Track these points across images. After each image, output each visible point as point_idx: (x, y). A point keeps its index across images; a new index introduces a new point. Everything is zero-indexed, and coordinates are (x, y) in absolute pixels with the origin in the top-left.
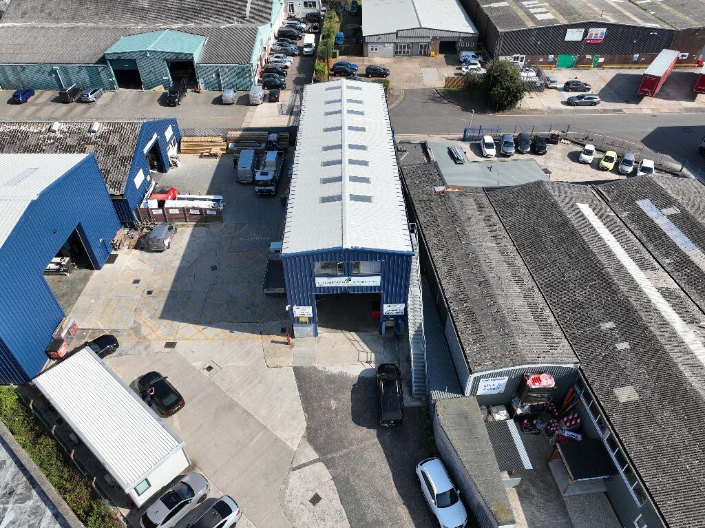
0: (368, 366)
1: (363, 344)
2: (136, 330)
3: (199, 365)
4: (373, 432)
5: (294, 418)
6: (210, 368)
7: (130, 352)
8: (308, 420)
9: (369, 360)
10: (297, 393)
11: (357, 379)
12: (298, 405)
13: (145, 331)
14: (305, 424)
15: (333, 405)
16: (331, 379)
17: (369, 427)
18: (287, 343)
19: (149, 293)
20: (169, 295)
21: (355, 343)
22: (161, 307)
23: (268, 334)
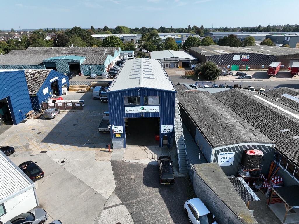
0: (153, 160)
1: (150, 151)
2: (27, 147)
3: (57, 160)
4: (157, 189)
5: (108, 183)
6: (63, 162)
7: (20, 155)
8: (117, 184)
9: (154, 157)
10: (112, 172)
11: (147, 166)
12: (112, 177)
13: (31, 147)
14: (115, 186)
15: (133, 177)
16: (132, 166)
17: (154, 187)
18: (108, 151)
19: (39, 133)
20: (49, 134)
21: (146, 150)
22: (43, 138)
23: (99, 148)
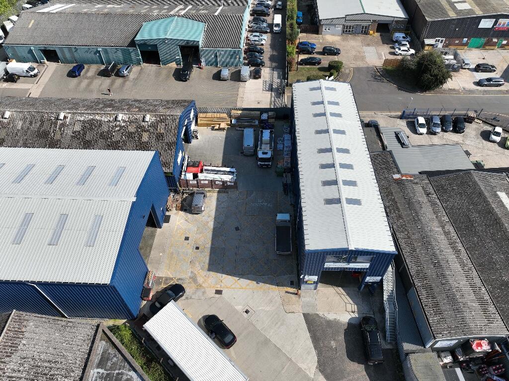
0: (353, 315)
1: (347, 297)
2: (194, 279)
3: (240, 308)
4: (362, 366)
5: (309, 353)
6: (247, 312)
7: (193, 297)
8: (319, 354)
9: (353, 310)
10: (308, 334)
11: (347, 325)
12: (309, 343)
13: (200, 280)
14: (316, 358)
15: (333, 344)
16: (330, 323)
17: (359, 363)
18: (296, 294)
19: (197, 248)
20: (211, 251)
21: (342, 296)
22: (207, 261)
23: (282, 286)
